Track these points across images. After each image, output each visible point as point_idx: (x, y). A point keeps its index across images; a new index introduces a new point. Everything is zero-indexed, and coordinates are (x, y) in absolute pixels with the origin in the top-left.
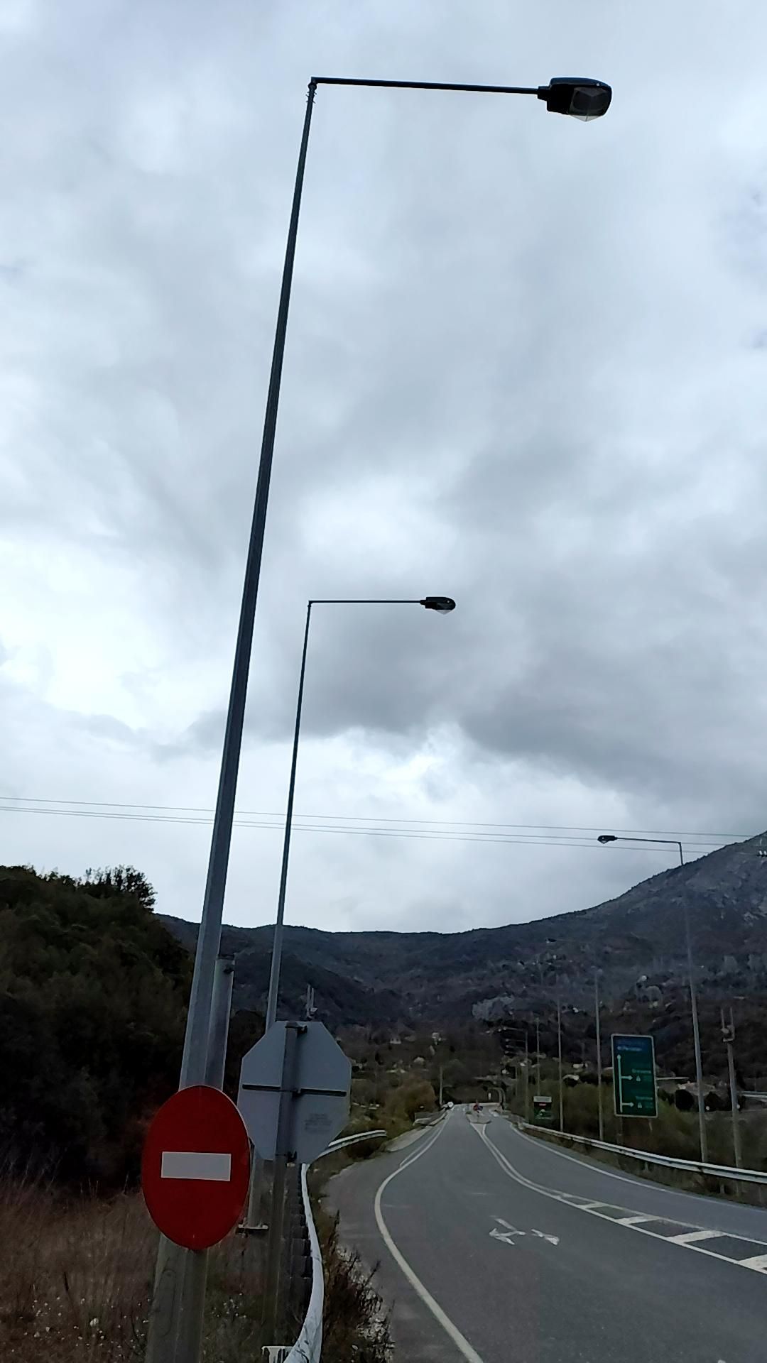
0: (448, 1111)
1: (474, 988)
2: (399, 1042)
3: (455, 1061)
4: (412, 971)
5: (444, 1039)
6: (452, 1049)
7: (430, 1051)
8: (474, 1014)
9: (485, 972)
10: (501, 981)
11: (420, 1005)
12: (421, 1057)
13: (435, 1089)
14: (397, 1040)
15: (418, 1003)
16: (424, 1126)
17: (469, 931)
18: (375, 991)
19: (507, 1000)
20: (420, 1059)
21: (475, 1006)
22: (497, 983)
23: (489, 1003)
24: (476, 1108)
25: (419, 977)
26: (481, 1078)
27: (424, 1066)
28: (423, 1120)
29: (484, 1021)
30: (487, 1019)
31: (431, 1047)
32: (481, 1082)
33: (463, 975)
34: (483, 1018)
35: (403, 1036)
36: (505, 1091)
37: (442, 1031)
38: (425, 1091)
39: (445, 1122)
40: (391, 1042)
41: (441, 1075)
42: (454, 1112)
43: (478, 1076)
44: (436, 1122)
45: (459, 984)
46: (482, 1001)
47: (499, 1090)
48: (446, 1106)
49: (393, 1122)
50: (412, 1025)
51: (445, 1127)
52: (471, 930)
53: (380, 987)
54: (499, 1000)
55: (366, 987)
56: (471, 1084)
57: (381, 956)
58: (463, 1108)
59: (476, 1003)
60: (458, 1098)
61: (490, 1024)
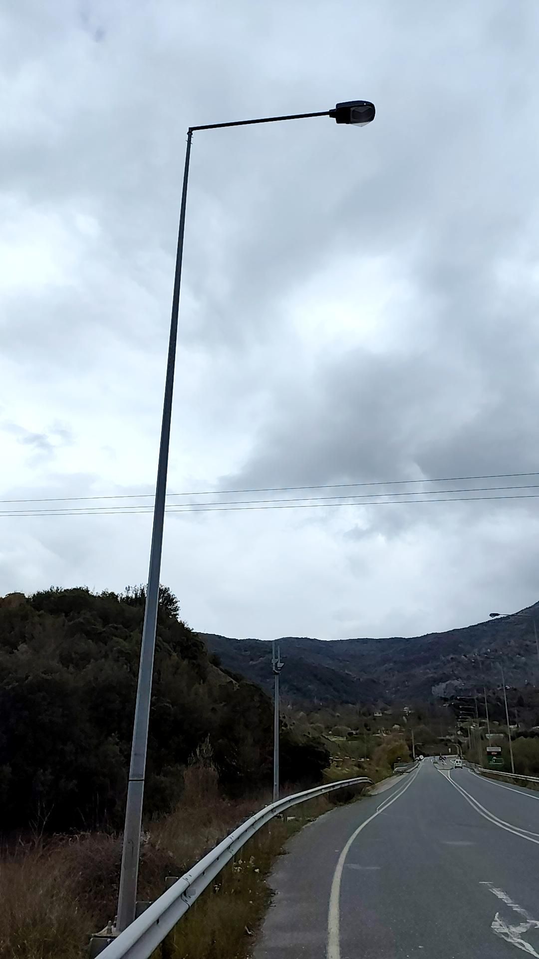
0: (420, 762)
1: (432, 675)
2: (381, 715)
3: (422, 726)
4: (386, 665)
5: (412, 712)
6: (419, 718)
7: (403, 720)
8: (433, 693)
9: (439, 663)
10: (451, 670)
11: (394, 689)
12: (397, 724)
13: (409, 746)
14: (379, 713)
15: (392, 688)
16: (402, 773)
17: (424, 636)
18: (361, 680)
19: (456, 683)
20: (396, 726)
21: (433, 688)
22: (447, 670)
23: (443, 685)
24: (441, 759)
25: (390, 669)
26: (442, 738)
27: (400, 731)
28: (401, 769)
29: (441, 697)
30: (443, 696)
31: (404, 717)
32: (442, 740)
33: (422, 667)
34: (440, 695)
35: (383, 710)
36: (461, 746)
37: (411, 706)
38: (401, 747)
39: (418, 770)
40: (375, 715)
41: (413, 736)
42: (424, 763)
43: (441, 737)
44: (411, 769)
45: (421, 673)
46: (438, 684)
47: (457, 745)
48: (418, 758)
49: (377, 771)
50: (389, 703)
51: (419, 773)
52: (426, 634)
53: (365, 677)
54: (450, 683)
55: (354, 678)
56: (435, 742)
57: (363, 655)
58: (431, 759)
59: (434, 686)
60: (426, 753)
61: (446, 700)
